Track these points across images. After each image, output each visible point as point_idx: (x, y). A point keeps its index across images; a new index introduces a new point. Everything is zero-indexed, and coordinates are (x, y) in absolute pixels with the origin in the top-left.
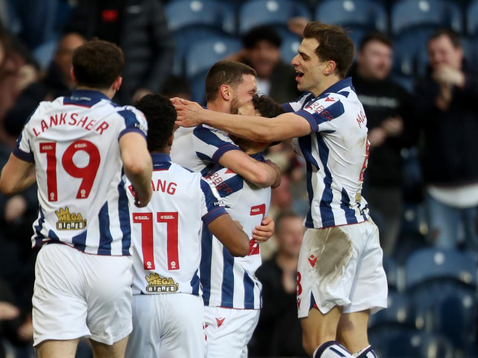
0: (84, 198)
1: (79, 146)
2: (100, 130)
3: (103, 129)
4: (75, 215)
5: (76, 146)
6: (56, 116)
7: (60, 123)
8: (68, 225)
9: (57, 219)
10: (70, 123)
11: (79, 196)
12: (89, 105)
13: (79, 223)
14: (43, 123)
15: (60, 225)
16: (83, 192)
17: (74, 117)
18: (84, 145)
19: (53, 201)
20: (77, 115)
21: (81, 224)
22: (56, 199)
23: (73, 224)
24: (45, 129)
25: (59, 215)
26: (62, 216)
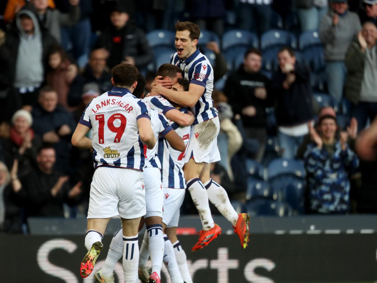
0: (117, 142)
1: (117, 116)
2: (129, 110)
3: (130, 110)
4: (114, 151)
5: (115, 116)
6: (104, 101)
7: (107, 105)
8: (110, 156)
9: (104, 153)
10: (111, 104)
11: (115, 141)
12: (121, 95)
13: (116, 155)
14: (98, 106)
15: (106, 156)
16: (117, 139)
17: (114, 101)
18: (119, 116)
19: (101, 143)
20: (115, 100)
21: (117, 155)
22: (103, 142)
23: (113, 155)
24: (99, 108)
25: (105, 151)
26: (107, 151)
